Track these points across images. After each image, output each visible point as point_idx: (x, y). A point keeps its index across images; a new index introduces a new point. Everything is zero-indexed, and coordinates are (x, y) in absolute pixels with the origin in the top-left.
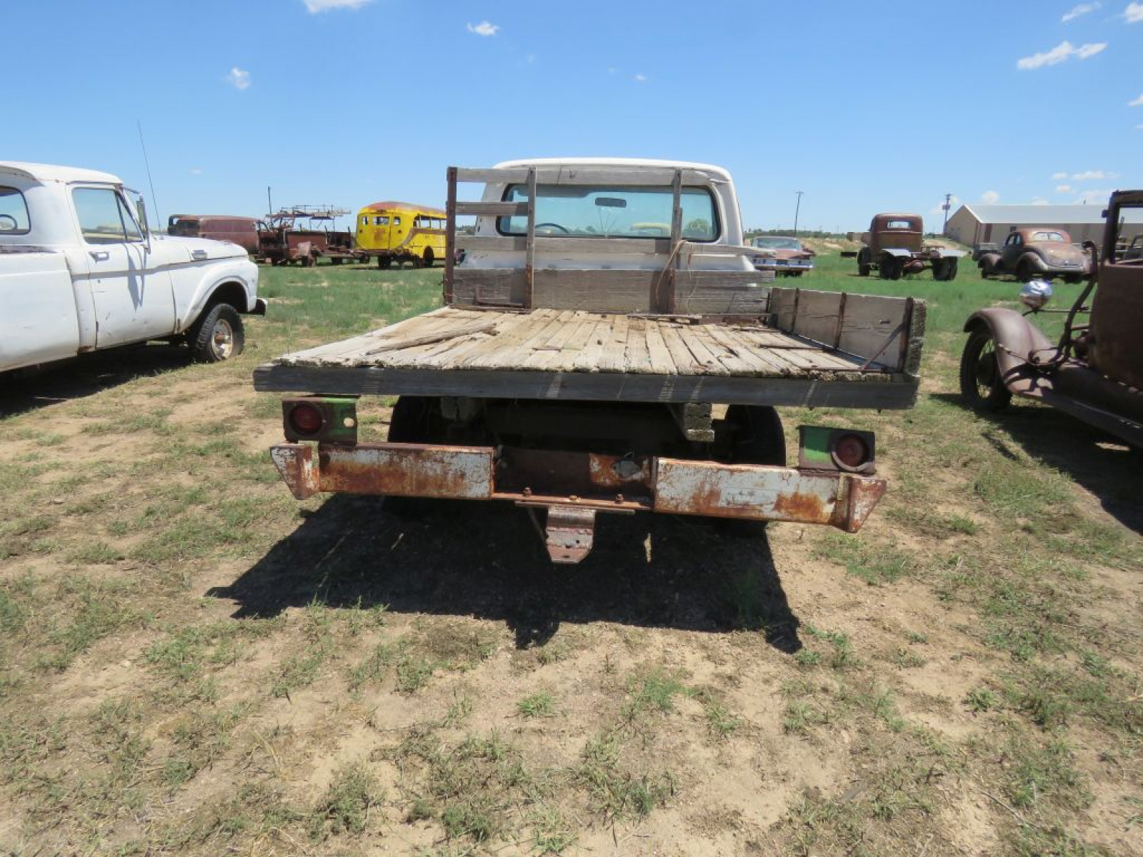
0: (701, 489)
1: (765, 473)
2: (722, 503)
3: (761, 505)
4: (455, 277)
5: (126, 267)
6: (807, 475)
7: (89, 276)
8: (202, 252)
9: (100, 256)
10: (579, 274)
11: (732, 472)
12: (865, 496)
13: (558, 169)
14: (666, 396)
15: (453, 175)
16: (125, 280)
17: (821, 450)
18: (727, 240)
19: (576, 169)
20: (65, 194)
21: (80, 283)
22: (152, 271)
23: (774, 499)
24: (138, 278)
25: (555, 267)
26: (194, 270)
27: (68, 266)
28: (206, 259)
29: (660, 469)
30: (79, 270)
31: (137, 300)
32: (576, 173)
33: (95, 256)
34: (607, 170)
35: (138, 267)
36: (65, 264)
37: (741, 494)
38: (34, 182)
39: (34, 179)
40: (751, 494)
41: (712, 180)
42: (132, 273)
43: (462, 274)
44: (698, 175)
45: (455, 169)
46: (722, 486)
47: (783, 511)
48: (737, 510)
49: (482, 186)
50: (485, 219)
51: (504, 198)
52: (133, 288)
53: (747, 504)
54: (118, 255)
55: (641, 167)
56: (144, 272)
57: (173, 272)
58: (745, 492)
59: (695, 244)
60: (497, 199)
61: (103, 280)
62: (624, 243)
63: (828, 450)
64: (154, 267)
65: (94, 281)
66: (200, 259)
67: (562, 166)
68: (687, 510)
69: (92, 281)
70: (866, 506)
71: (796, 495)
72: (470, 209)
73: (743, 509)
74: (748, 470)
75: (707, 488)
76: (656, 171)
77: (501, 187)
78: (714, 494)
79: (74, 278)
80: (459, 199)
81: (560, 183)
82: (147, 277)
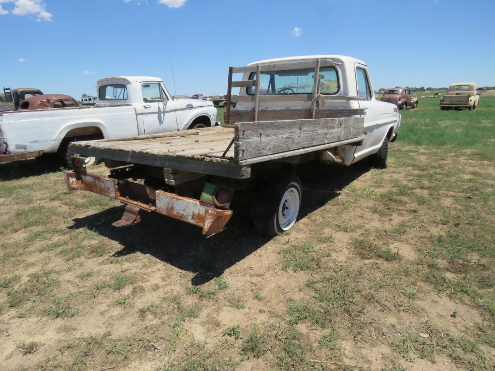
0: (168, 205)
1: (188, 202)
2: (175, 213)
3: (187, 216)
4: (231, 113)
5: (157, 111)
6: (202, 205)
7: (142, 114)
8: (191, 105)
9: (147, 107)
10: (275, 111)
11: (177, 199)
12: (209, 218)
13: (269, 64)
14: (158, 164)
15: (231, 70)
16: (157, 115)
17: (210, 194)
18: (342, 93)
19: (276, 63)
20: (139, 86)
21: (139, 117)
22: (168, 112)
23: (192, 214)
24: (162, 115)
25: (267, 108)
26: (187, 111)
27: (135, 110)
28: (192, 107)
29: (156, 195)
30: (139, 111)
31: (161, 122)
32: (276, 65)
33: (145, 107)
34: (288, 63)
35: (162, 110)
36: (134, 110)
37: (181, 210)
38: (129, 83)
39: (129, 81)
40: (184, 210)
41: (334, 63)
42: (159, 113)
43: (233, 112)
44: (328, 61)
45: (232, 68)
46: (175, 205)
47: (195, 220)
48: (180, 217)
49: (242, 74)
50: (242, 88)
51: (250, 79)
52: (160, 118)
53: (183, 215)
54: (154, 106)
55: (303, 60)
56: (164, 112)
57: (177, 112)
58: (182, 209)
59: (324, 95)
60: (247, 79)
61: (147, 115)
62: (294, 96)
63: (212, 195)
64: (169, 110)
65: (144, 116)
66: (190, 107)
67: (270, 63)
68: (165, 213)
69: (143, 115)
70: (209, 223)
71: (199, 214)
72: (238, 84)
73: (181, 217)
74: (183, 200)
75: (170, 205)
76: (308, 61)
77: (248, 74)
78: (172, 209)
79: (137, 114)
80: (233, 80)
81: (270, 70)
82: (166, 114)
